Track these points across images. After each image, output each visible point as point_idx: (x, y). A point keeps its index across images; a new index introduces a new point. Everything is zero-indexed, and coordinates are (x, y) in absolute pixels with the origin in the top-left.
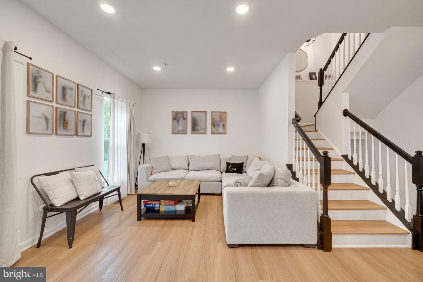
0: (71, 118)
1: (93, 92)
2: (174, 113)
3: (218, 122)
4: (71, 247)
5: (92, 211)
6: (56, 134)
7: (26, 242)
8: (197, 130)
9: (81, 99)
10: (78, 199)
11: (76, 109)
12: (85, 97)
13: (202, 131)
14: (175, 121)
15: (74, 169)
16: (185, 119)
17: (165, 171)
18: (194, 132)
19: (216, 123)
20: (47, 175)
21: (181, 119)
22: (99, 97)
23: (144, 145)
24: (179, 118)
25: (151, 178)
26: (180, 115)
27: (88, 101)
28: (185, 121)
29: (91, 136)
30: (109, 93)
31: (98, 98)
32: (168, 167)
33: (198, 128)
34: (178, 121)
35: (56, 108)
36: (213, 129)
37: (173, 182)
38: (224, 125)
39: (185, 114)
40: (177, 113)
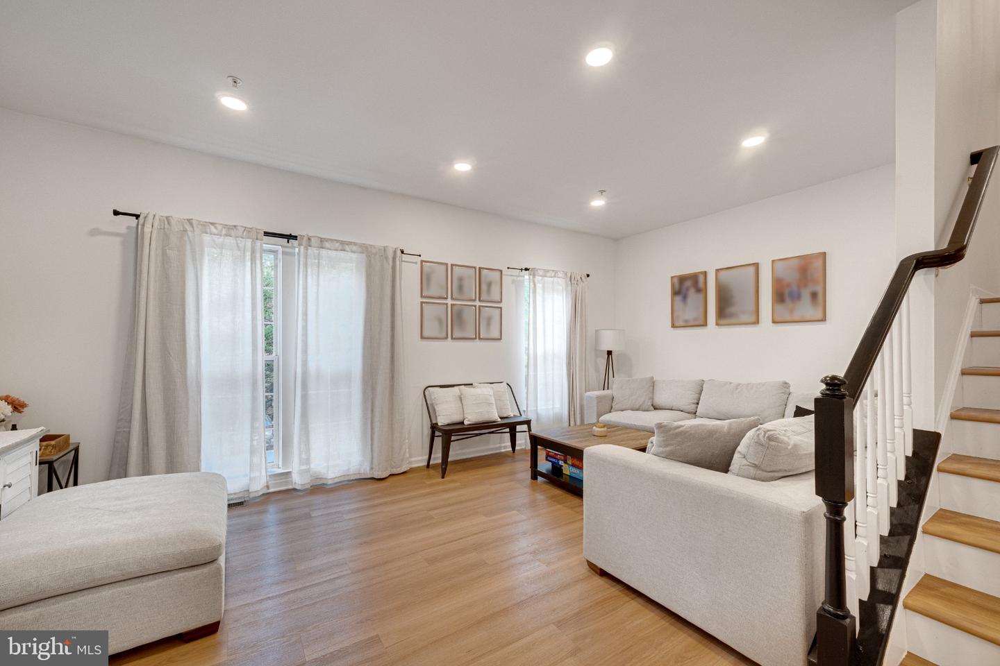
0: (469, 315)
1: (503, 273)
2: (676, 281)
3: (795, 288)
4: (443, 477)
5: (503, 451)
6: (452, 338)
7: (420, 458)
8: (731, 316)
9: (484, 287)
10: (462, 423)
11: (478, 303)
12: (489, 285)
13: (744, 318)
14: (678, 298)
15: (472, 384)
16: (702, 290)
17: (637, 410)
18: (722, 322)
19: (787, 291)
20: (441, 387)
21: (692, 292)
22: (515, 278)
23: (609, 353)
24: (687, 289)
25: (606, 418)
26: (688, 283)
27: (495, 289)
28: (701, 296)
29: (501, 339)
30: (526, 269)
31: (513, 282)
32: (644, 401)
33: (733, 310)
34: (685, 298)
35: (452, 305)
36: (779, 307)
37: (599, 427)
38: (814, 295)
39: (701, 278)
40: (682, 279)
